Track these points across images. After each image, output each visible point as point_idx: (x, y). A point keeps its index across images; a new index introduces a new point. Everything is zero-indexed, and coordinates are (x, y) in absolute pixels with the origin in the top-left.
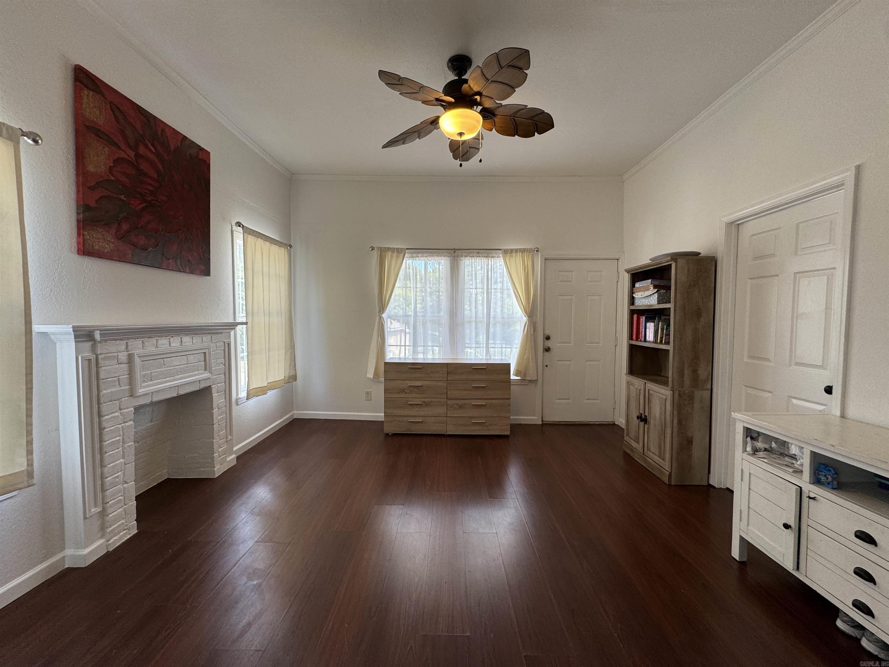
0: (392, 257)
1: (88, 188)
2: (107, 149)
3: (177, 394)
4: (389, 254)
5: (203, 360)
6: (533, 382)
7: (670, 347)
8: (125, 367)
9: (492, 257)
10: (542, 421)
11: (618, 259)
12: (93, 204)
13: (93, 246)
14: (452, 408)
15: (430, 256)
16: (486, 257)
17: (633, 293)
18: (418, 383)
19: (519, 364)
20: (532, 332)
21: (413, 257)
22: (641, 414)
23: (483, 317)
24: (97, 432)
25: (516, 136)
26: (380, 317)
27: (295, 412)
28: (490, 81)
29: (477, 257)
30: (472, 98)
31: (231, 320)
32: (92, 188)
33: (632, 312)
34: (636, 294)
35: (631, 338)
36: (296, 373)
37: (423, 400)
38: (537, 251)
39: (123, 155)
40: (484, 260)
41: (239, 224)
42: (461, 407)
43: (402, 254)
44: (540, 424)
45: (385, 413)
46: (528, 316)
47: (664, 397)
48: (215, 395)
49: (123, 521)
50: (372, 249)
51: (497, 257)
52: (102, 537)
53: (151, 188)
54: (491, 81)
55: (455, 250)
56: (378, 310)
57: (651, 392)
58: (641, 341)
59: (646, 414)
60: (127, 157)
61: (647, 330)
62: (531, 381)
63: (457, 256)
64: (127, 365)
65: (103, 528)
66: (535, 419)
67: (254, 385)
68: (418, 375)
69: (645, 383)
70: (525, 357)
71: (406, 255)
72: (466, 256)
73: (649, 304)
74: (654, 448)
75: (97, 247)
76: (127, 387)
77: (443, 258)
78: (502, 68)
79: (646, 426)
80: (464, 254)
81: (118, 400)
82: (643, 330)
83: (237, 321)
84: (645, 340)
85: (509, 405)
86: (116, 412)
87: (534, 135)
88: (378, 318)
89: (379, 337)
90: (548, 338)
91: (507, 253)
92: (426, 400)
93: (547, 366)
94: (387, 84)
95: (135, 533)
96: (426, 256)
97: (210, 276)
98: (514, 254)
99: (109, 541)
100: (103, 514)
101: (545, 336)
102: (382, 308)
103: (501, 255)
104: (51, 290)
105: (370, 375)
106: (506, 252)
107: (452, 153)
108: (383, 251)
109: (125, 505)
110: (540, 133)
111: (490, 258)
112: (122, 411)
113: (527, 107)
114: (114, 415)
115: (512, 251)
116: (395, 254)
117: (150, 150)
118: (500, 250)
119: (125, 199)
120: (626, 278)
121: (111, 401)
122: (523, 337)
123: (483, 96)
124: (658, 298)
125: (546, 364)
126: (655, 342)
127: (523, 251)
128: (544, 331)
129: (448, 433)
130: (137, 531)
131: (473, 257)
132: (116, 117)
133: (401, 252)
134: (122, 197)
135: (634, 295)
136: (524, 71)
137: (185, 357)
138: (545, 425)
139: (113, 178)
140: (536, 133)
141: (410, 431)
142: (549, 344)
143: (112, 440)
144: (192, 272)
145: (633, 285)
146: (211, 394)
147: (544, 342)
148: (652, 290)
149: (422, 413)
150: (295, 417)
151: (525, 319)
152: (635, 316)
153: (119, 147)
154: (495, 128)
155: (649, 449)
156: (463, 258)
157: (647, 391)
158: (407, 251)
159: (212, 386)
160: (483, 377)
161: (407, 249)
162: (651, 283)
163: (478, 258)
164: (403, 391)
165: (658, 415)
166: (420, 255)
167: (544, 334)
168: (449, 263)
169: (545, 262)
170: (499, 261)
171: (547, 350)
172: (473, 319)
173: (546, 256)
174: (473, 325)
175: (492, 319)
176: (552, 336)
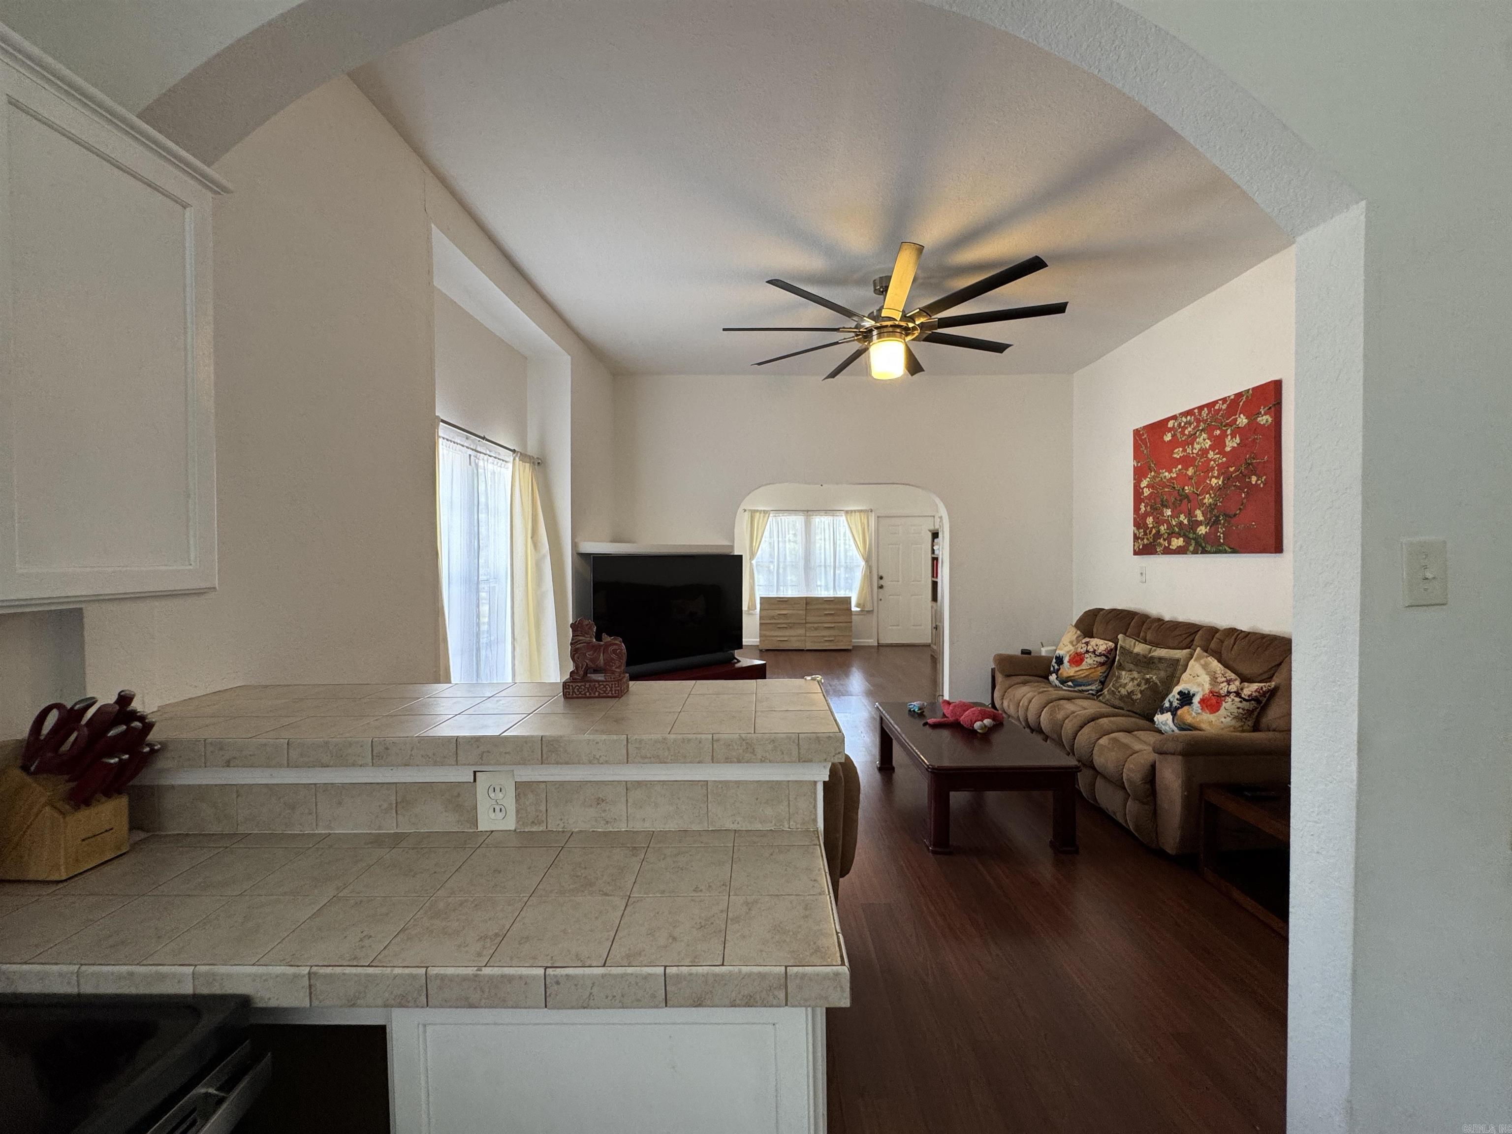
0: (760, 517)
4: (758, 514)
6: (870, 612)
9: (837, 516)
10: (878, 643)
11: (934, 516)
14: (809, 630)
15: (789, 515)
16: (832, 516)
18: (784, 612)
19: (859, 598)
20: (869, 573)
21: (775, 516)
23: (831, 562)
26: (751, 563)
29: (825, 516)
33: (933, 559)
35: (933, 576)
37: (788, 624)
38: (871, 511)
40: (831, 518)
42: (816, 629)
43: (768, 515)
44: (876, 646)
46: (865, 561)
50: (744, 511)
51: (841, 516)
55: (808, 511)
56: (748, 558)
58: (937, 578)
62: (868, 612)
63: (810, 515)
66: (872, 642)
68: (784, 606)
70: (863, 593)
71: (771, 515)
72: (816, 515)
77: (799, 517)
85: (851, 629)
89: (751, 579)
90: (881, 578)
91: (848, 513)
92: (790, 624)
93: (881, 600)
96: (786, 515)
98: (853, 514)
101: (879, 577)
102: (752, 556)
103: (843, 514)
111: (835, 517)
115: (852, 511)
116: (762, 515)
118: (843, 510)
120: (930, 535)
122: (861, 578)
125: (880, 598)
127: (860, 511)
128: (878, 572)
129: (807, 648)
131: (822, 515)
133: (767, 513)
135: (934, 547)
138: (881, 646)
141: (778, 647)
142: (882, 582)
145: (933, 540)
147: (878, 581)
149: (787, 634)
151: (863, 563)
152: (935, 561)
156: (814, 517)
158: (772, 512)
160: (832, 606)
161: (771, 510)
164: (773, 618)
166: (781, 515)
167: (878, 575)
168: (803, 520)
169: (878, 520)
170: (842, 519)
171: (881, 587)
172: (823, 563)
173: (878, 515)
174: (823, 569)
175: (837, 564)
176: (884, 576)
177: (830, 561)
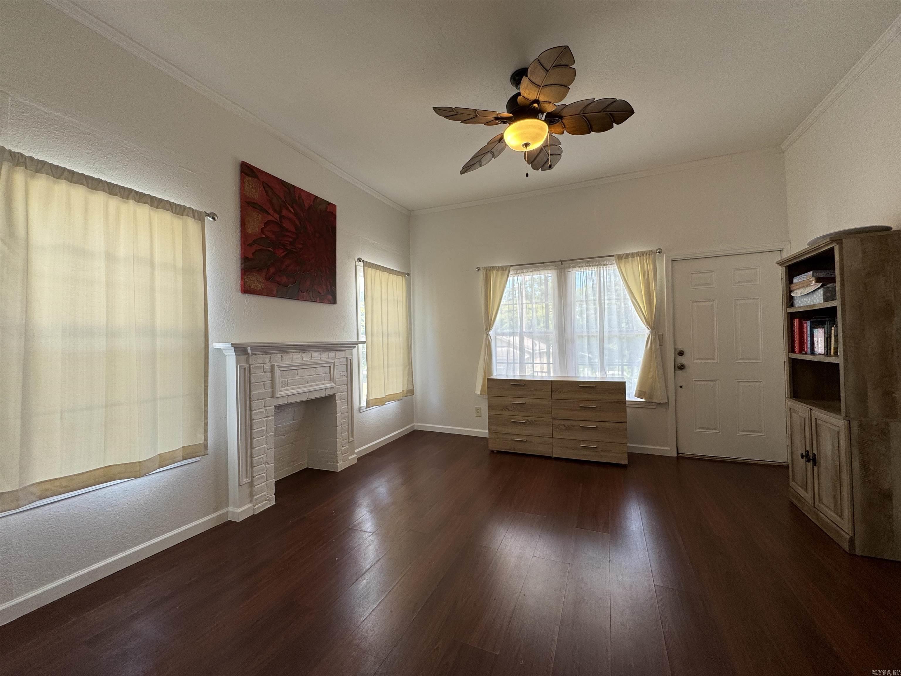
0: (497, 275)
1: (248, 245)
2: (260, 216)
3: (308, 399)
4: (494, 272)
5: (329, 372)
6: (661, 405)
7: (839, 360)
8: (269, 375)
9: (604, 265)
10: (678, 453)
11: (781, 251)
12: (250, 256)
13: (250, 286)
14: (557, 429)
15: (535, 271)
16: (597, 265)
17: (791, 292)
18: (521, 401)
19: (640, 382)
20: (658, 346)
21: (517, 273)
22: (808, 452)
24: (248, 422)
25: (591, 132)
26: (487, 335)
27: (415, 424)
28: (541, 87)
29: (587, 266)
30: (532, 107)
31: (355, 340)
32: (250, 245)
33: (791, 317)
34: (795, 292)
35: (792, 350)
36: (413, 387)
37: (526, 418)
38: (659, 252)
39: (270, 218)
40: (595, 269)
41: (360, 260)
42: (568, 428)
43: (507, 272)
44: (675, 457)
45: (489, 429)
46: (651, 329)
47: (837, 429)
48: (338, 402)
49: (265, 493)
50: (478, 270)
51: (610, 264)
52: (251, 502)
53: (291, 240)
54: (543, 86)
55: (561, 262)
56: (485, 328)
57: (819, 422)
58: (806, 354)
59: (815, 452)
60: (274, 219)
61: (815, 339)
62: (659, 404)
63: (564, 268)
64: (270, 373)
65: (251, 495)
66: (669, 451)
67: (374, 396)
68: (520, 393)
69: (811, 409)
70: (650, 376)
71: (511, 273)
72: (574, 267)
73: (812, 304)
74: (827, 500)
75: (253, 287)
76: (270, 390)
77: (549, 271)
78: (548, 71)
79: (816, 468)
80: (572, 265)
81: (263, 399)
82: (809, 339)
83: (360, 340)
84: (813, 352)
85: (626, 430)
86: (262, 408)
87: (613, 127)
88: (485, 336)
89: (486, 354)
90: (681, 353)
91: (622, 259)
92: (529, 419)
93: (681, 387)
94: (446, 117)
95: (273, 504)
96: (531, 270)
97: (336, 304)
98: (630, 259)
99: (255, 506)
100: (251, 485)
101: (678, 351)
102: (489, 325)
103: (614, 262)
104: (224, 319)
105: (478, 392)
106: (620, 258)
107: (530, 165)
108: (488, 270)
109: (267, 480)
110: (618, 123)
111: (602, 267)
112: (266, 408)
113: (595, 100)
114: (260, 410)
115: (627, 256)
116: (500, 272)
117: (290, 211)
118: (613, 256)
119: (272, 250)
120: (780, 273)
121: (258, 400)
122: (645, 353)
123: (541, 103)
124: (824, 295)
125: (680, 384)
126: (827, 353)
127: (641, 254)
128: (675, 344)
129: (555, 456)
130: (275, 503)
131: (582, 267)
132: (266, 192)
133: (505, 270)
134: (270, 249)
135: (792, 294)
136: (571, 67)
137: (314, 369)
138: (680, 458)
139: (264, 236)
140: (614, 124)
141: (514, 449)
142: (682, 360)
143: (258, 429)
144: (321, 302)
145: (790, 281)
146: (335, 401)
147: (675, 358)
148: (814, 285)
149: (525, 432)
150: (415, 429)
151: (645, 331)
152: (796, 322)
153: (269, 214)
154: (566, 130)
155: (820, 500)
156: (570, 270)
157: (813, 420)
158: (512, 268)
159: (336, 394)
160: (592, 397)
161: (511, 266)
162: (813, 276)
163: (587, 268)
164: (505, 408)
165: (829, 453)
166: (525, 271)
167: (675, 349)
168: (555, 275)
169: (672, 264)
170: (612, 269)
171: (681, 367)
172: (585, 334)
173: (674, 257)
175: (606, 334)
176: (686, 351)
177: (595, 331)
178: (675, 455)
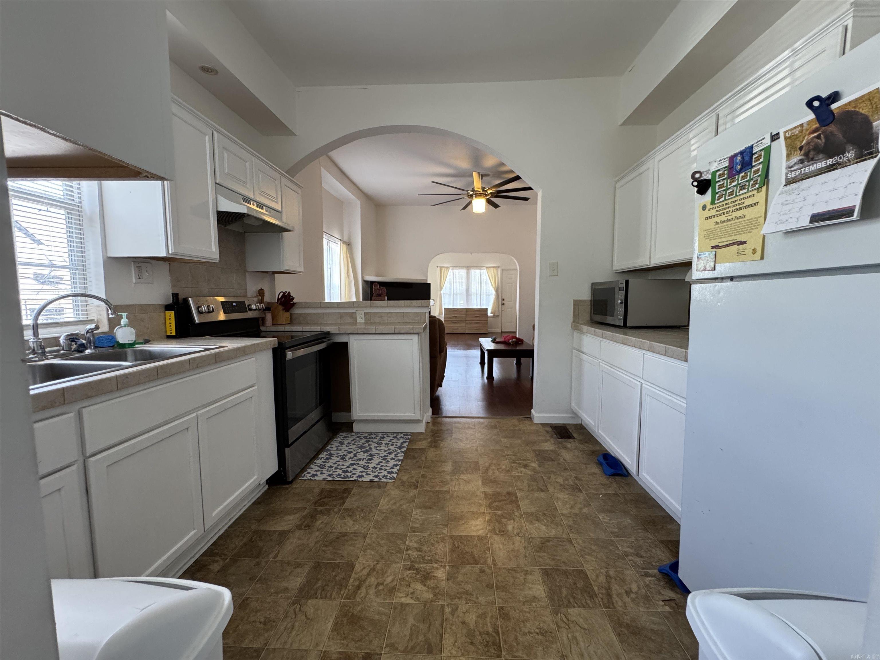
4: (444, 269)
9: (482, 269)
14: (467, 324)
15: (459, 269)
16: (480, 269)
18: (456, 315)
19: (492, 310)
20: (497, 297)
21: (452, 270)
38: (499, 267)
42: (471, 323)
43: (448, 269)
46: (496, 292)
50: (437, 267)
55: (468, 267)
56: (439, 290)
62: (496, 316)
63: (469, 269)
66: (499, 330)
68: (455, 312)
70: (495, 307)
71: (450, 269)
72: (472, 269)
77: (464, 270)
85: (487, 324)
88: (439, 293)
89: (440, 300)
90: (503, 300)
92: (458, 321)
93: (503, 310)
102: (441, 288)
103: (485, 269)
106: (487, 268)
108: (441, 268)
115: (489, 267)
116: (446, 269)
118: (485, 267)
122: (494, 299)
127: (493, 267)
129: (466, 333)
131: (475, 269)
138: (502, 333)
141: (453, 332)
142: (503, 302)
149: (458, 326)
151: (494, 293)
158: (451, 267)
160: (478, 313)
164: (450, 318)
166: (455, 269)
167: (502, 298)
168: (466, 272)
169: (502, 271)
170: (484, 271)
171: (503, 304)
172: (475, 293)
173: (502, 269)
174: (475, 295)
175: (482, 293)
176: (505, 299)
177: (479, 292)
178: (500, 332)
